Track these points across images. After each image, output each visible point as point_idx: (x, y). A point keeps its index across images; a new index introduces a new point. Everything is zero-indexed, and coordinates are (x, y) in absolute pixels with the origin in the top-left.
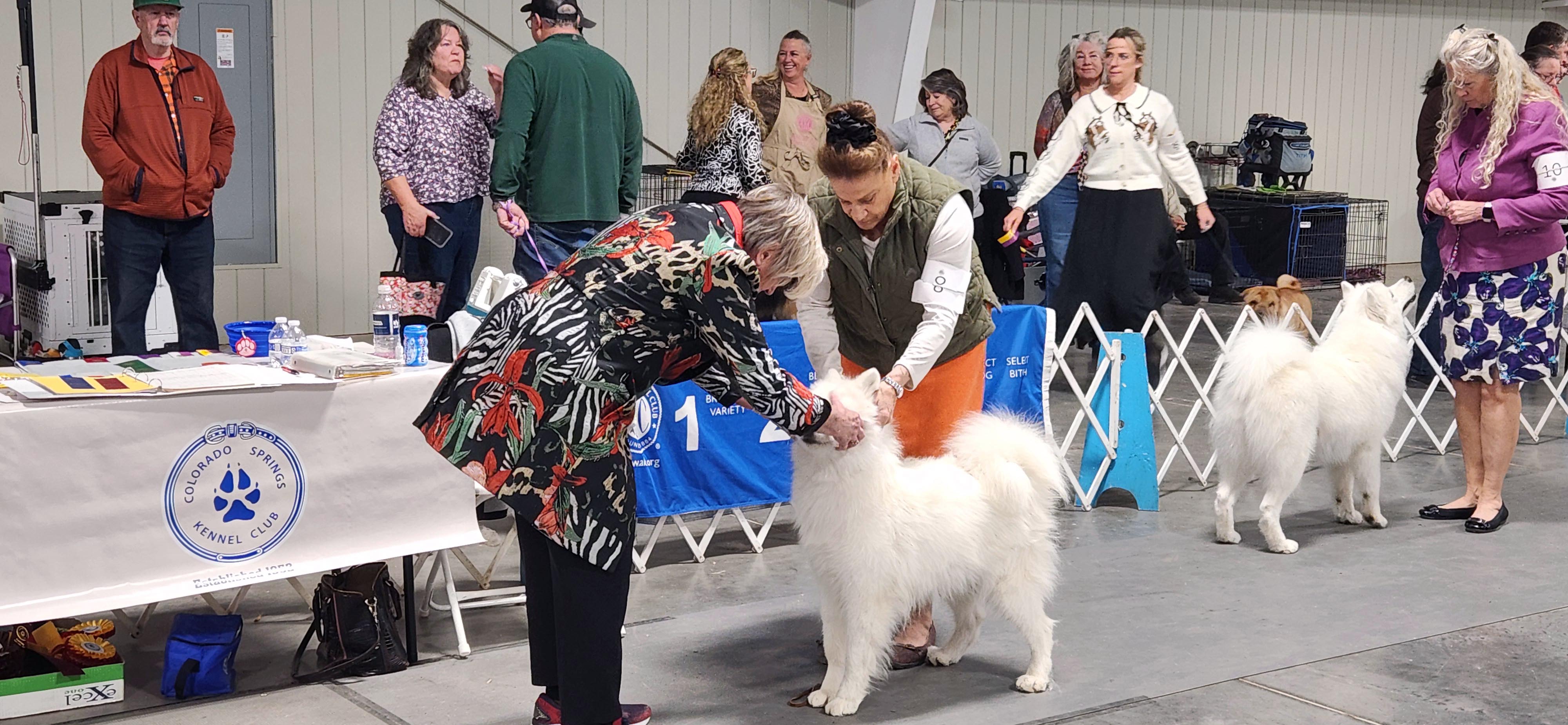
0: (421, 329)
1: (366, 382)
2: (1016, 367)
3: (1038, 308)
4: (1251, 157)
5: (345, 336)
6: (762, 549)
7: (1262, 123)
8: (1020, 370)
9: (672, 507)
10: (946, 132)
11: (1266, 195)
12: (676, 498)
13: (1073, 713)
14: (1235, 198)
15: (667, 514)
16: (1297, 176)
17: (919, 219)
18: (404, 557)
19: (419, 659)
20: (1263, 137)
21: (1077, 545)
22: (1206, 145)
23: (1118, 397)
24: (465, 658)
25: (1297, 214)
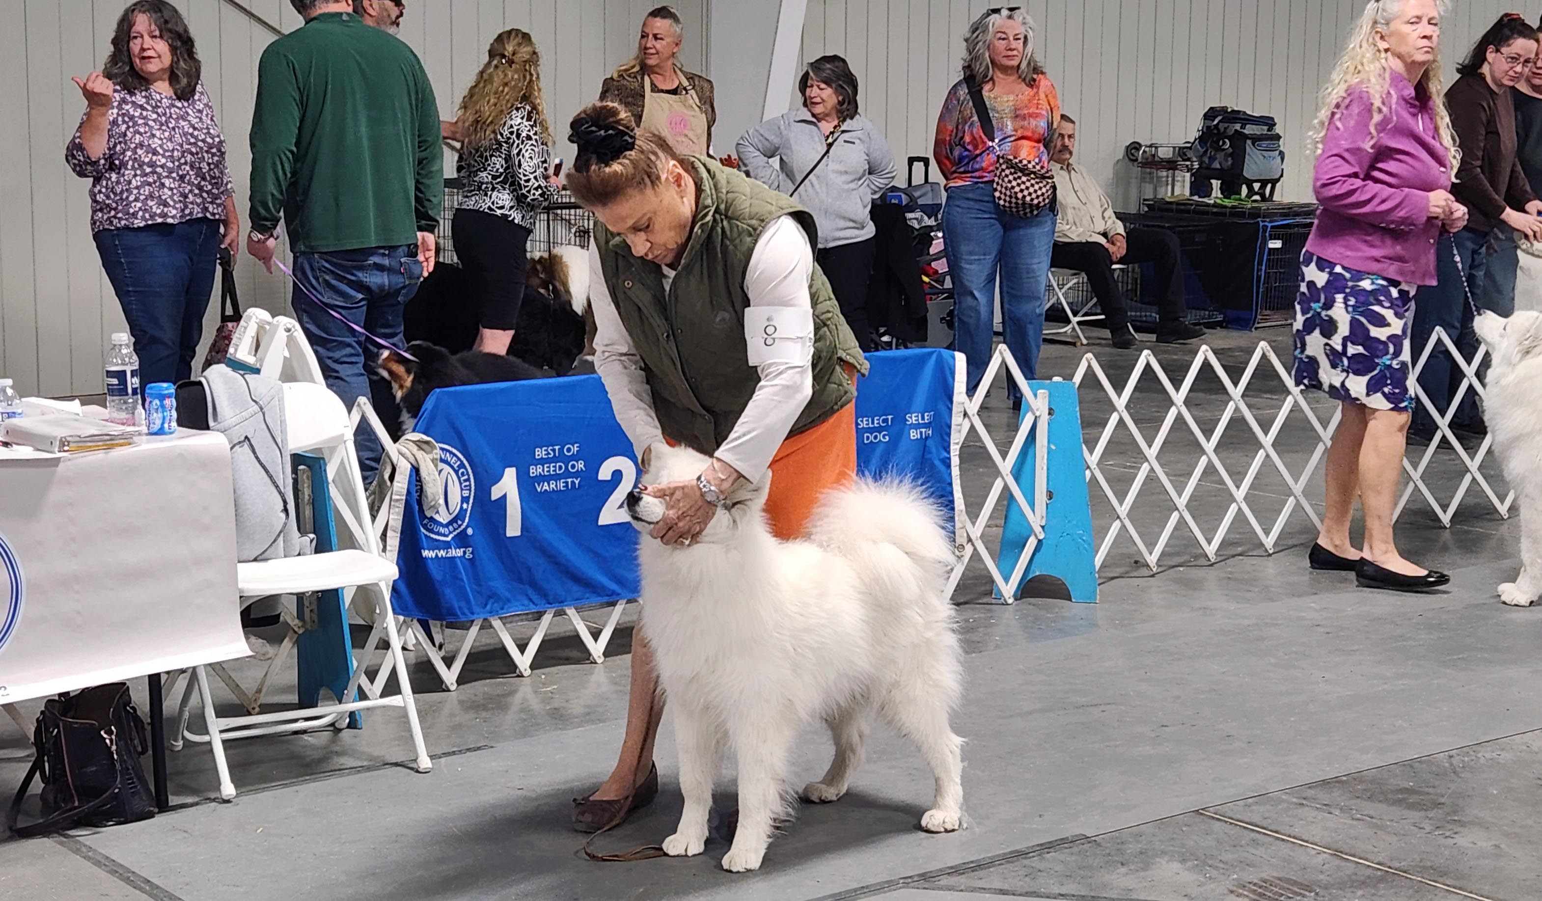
0: (167, 389)
1: (99, 456)
2: (917, 426)
3: (946, 353)
4: (1207, 161)
5: (71, 398)
6: (603, 658)
7: (1220, 118)
8: (923, 430)
9: (488, 607)
10: (827, 133)
11: (1225, 207)
12: (493, 596)
13: (994, 857)
14: (1188, 212)
15: (483, 616)
16: (1264, 183)
17: (731, 247)
18: (150, 676)
19: (170, 804)
20: (1222, 135)
21: (997, 647)
22: (1151, 146)
23: (1045, 461)
24: (228, 801)
25: (1265, 231)
